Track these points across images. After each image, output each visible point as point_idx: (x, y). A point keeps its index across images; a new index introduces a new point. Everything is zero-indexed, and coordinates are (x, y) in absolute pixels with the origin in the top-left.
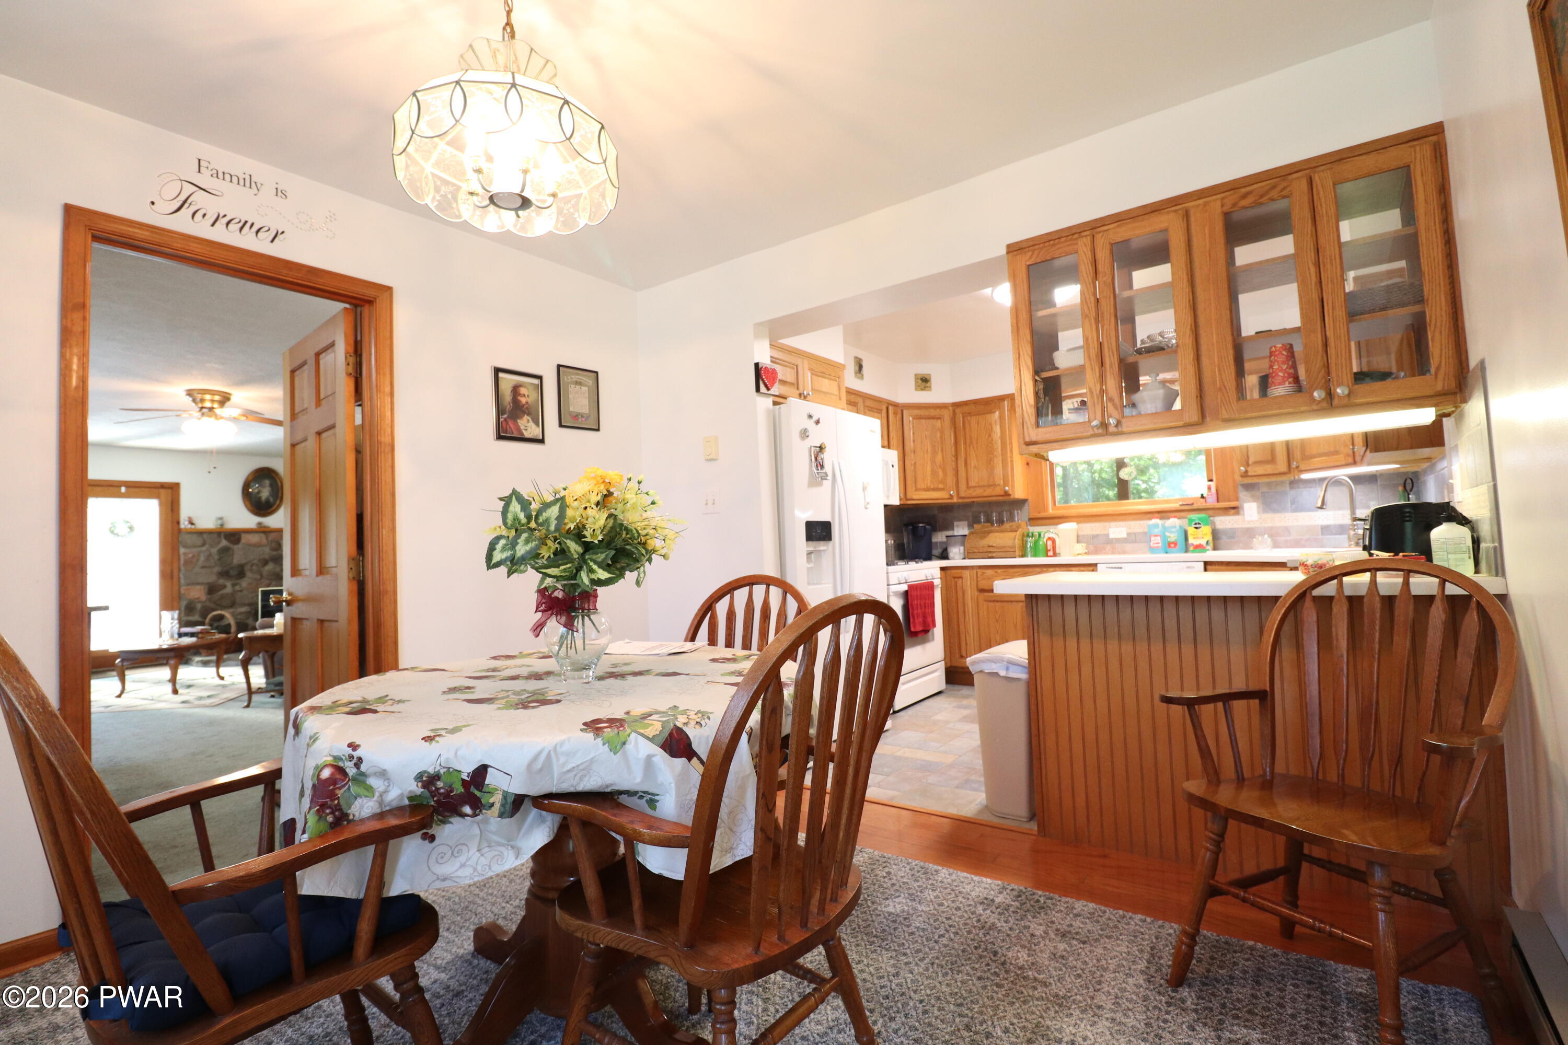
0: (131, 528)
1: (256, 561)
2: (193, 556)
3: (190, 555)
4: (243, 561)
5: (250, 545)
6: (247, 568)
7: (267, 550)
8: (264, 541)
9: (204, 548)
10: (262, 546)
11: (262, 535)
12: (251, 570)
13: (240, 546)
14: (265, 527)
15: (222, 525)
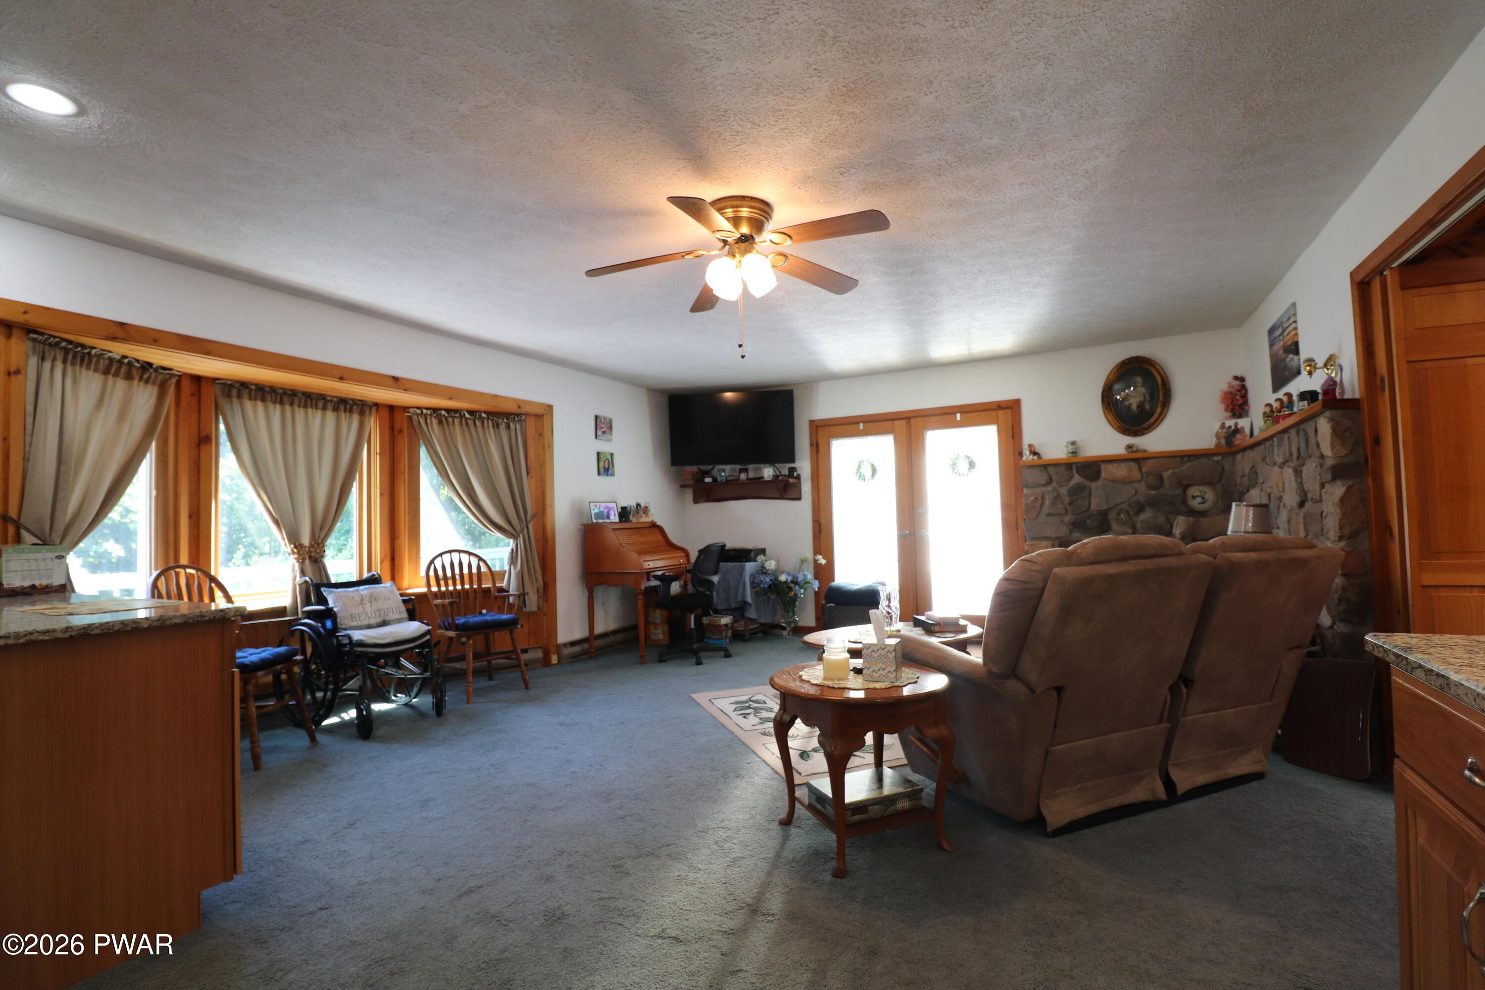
0: (972, 465)
1: (1125, 506)
2: (1036, 499)
3: (1032, 498)
4: (1105, 507)
5: (1114, 481)
6: (1112, 516)
7: (1142, 487)
8: (1136, 474)
9: (1050, 488)
10: (1133, 482)
11: (1132, 464)
12: (1118, 520)
13: (1099, 483)
14: (1137, 451)
15: (1074, 453)
